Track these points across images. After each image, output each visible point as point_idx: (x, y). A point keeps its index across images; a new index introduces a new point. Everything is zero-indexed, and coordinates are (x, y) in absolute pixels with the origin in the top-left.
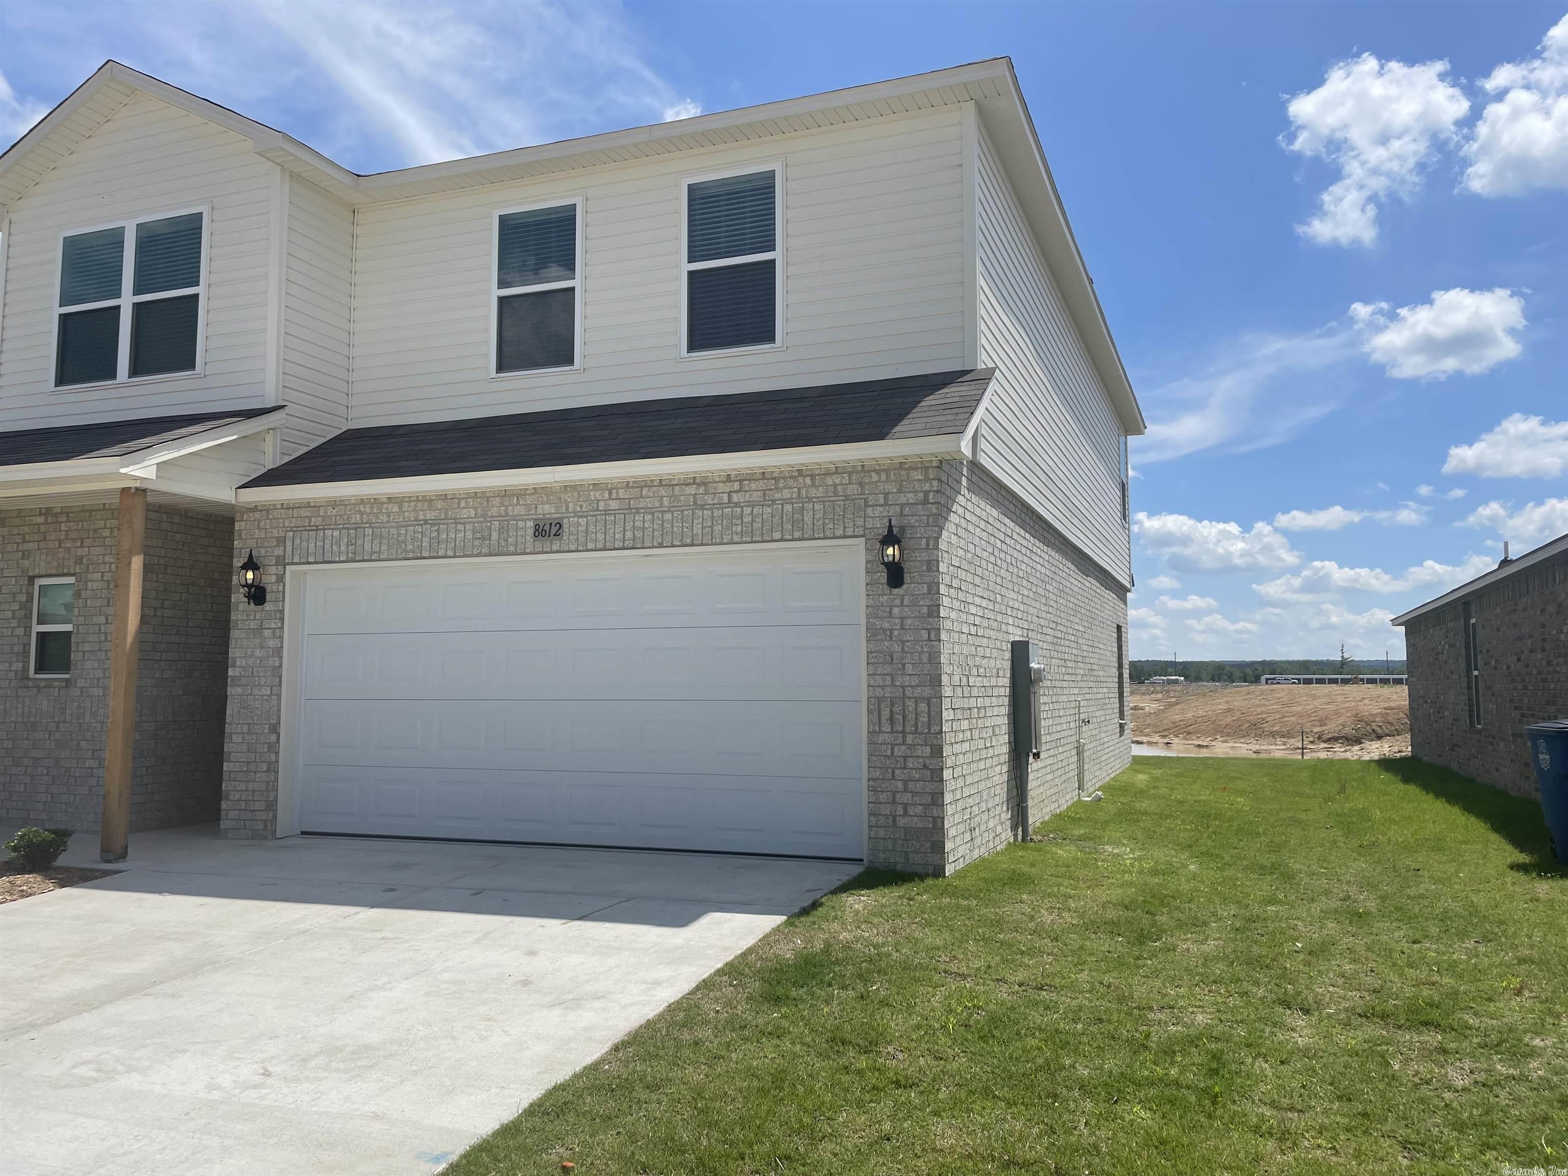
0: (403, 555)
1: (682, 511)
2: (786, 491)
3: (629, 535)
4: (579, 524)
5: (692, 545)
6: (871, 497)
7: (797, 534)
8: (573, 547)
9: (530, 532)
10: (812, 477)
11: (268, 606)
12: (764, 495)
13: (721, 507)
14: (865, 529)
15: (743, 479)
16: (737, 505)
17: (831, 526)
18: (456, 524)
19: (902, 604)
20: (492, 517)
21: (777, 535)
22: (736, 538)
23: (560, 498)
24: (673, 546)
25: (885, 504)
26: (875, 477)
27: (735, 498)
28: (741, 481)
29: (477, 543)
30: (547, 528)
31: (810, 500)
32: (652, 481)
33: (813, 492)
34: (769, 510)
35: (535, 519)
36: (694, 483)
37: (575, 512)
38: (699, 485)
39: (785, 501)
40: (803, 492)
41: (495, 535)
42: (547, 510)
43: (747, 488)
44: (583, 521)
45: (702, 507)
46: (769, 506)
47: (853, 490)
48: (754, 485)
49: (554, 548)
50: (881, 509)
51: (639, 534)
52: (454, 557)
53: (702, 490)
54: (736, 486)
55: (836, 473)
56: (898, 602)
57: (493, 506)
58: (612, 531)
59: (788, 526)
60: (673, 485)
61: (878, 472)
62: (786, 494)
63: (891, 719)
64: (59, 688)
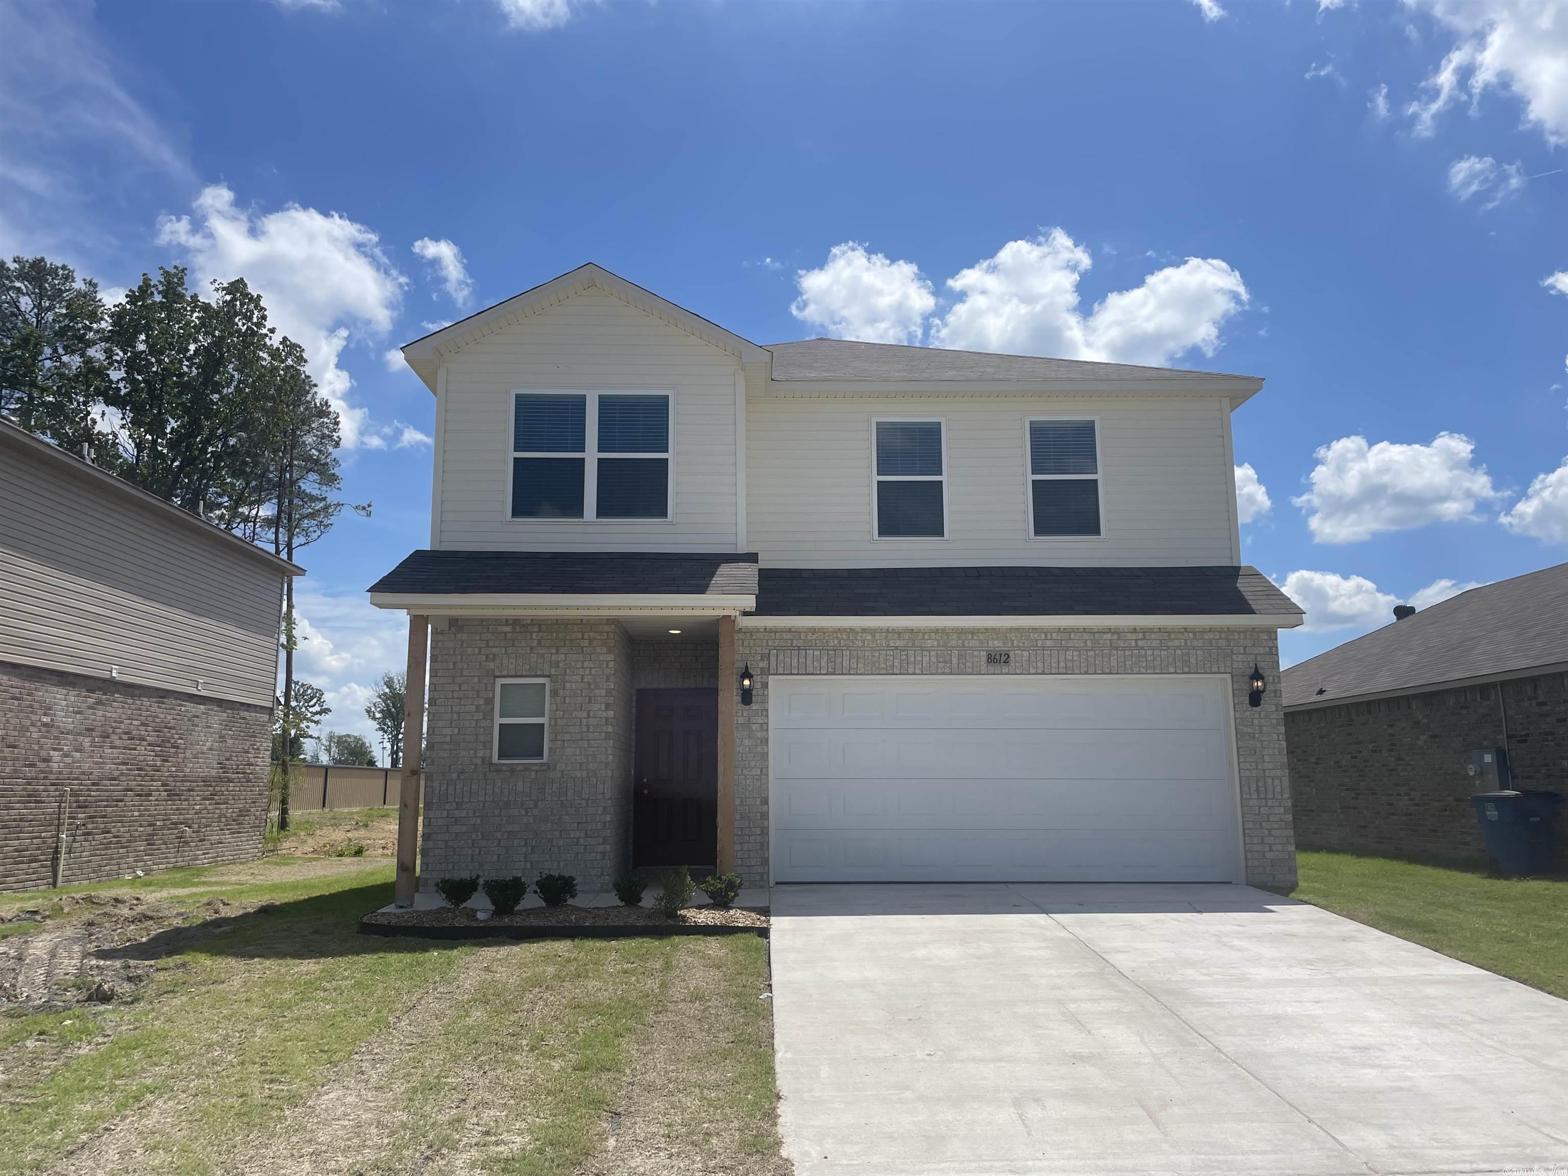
0: (877, 672)
1: (1102, 651)
2: (1176, 641)
3: (1062, 664)
4: (1022, 656)
5: (1110, 673)
6: (1235, 648)
7: (1186, 670)
8: (1019, 671)
9: (984, 659)
10: (1194, 633)
11: (754, 707)
12: (1161, 643)
13: (1130, 648)
14: (1233, 668)
16: (1142, 648)
17: (1209, 665)
18: (922, 651)
19: (1260, 718)
20: (951, 647)
21: (1172, 670)
22: (1143, 670)
23: (1006, 637)
24: (1095, 673)
25: (1245, 653)
26: (1236, 636)
27: (1140, 643)
28: (1144, 633)
29: (940, 665)
30: (998, 657)
31: (1194, 648)
32: (1078, 629)
33: (1195, 643)
34: (1165, 653)
35: (987, 651)
36: (1110, 632)
37: (1019, 647)
38: (1113, 633)
39: (1179, 647)
40: (1189, 642)
41: (955, 660)
42: (996, 644)
43: (1148, 637)
44: (1025, 653)
45: (1117, 649)
46: (1165, 650)
47: (1222, 643)
48: (1153, 636)
49: (1004, 671)
50: (1243, 656)
51: (1070, 665)
52: (922, 674)
53: (1115, 637)
54: (1140, 636)
55: (1210, 632)
56: (1257, 716)
57: (952, 639)
58: (1048, 661)
59: (1179, 664)
60: (1094, 633)
61: (1239, 633)
62: (1176, 643)
63: (1257, 791)
64: (537, 771)
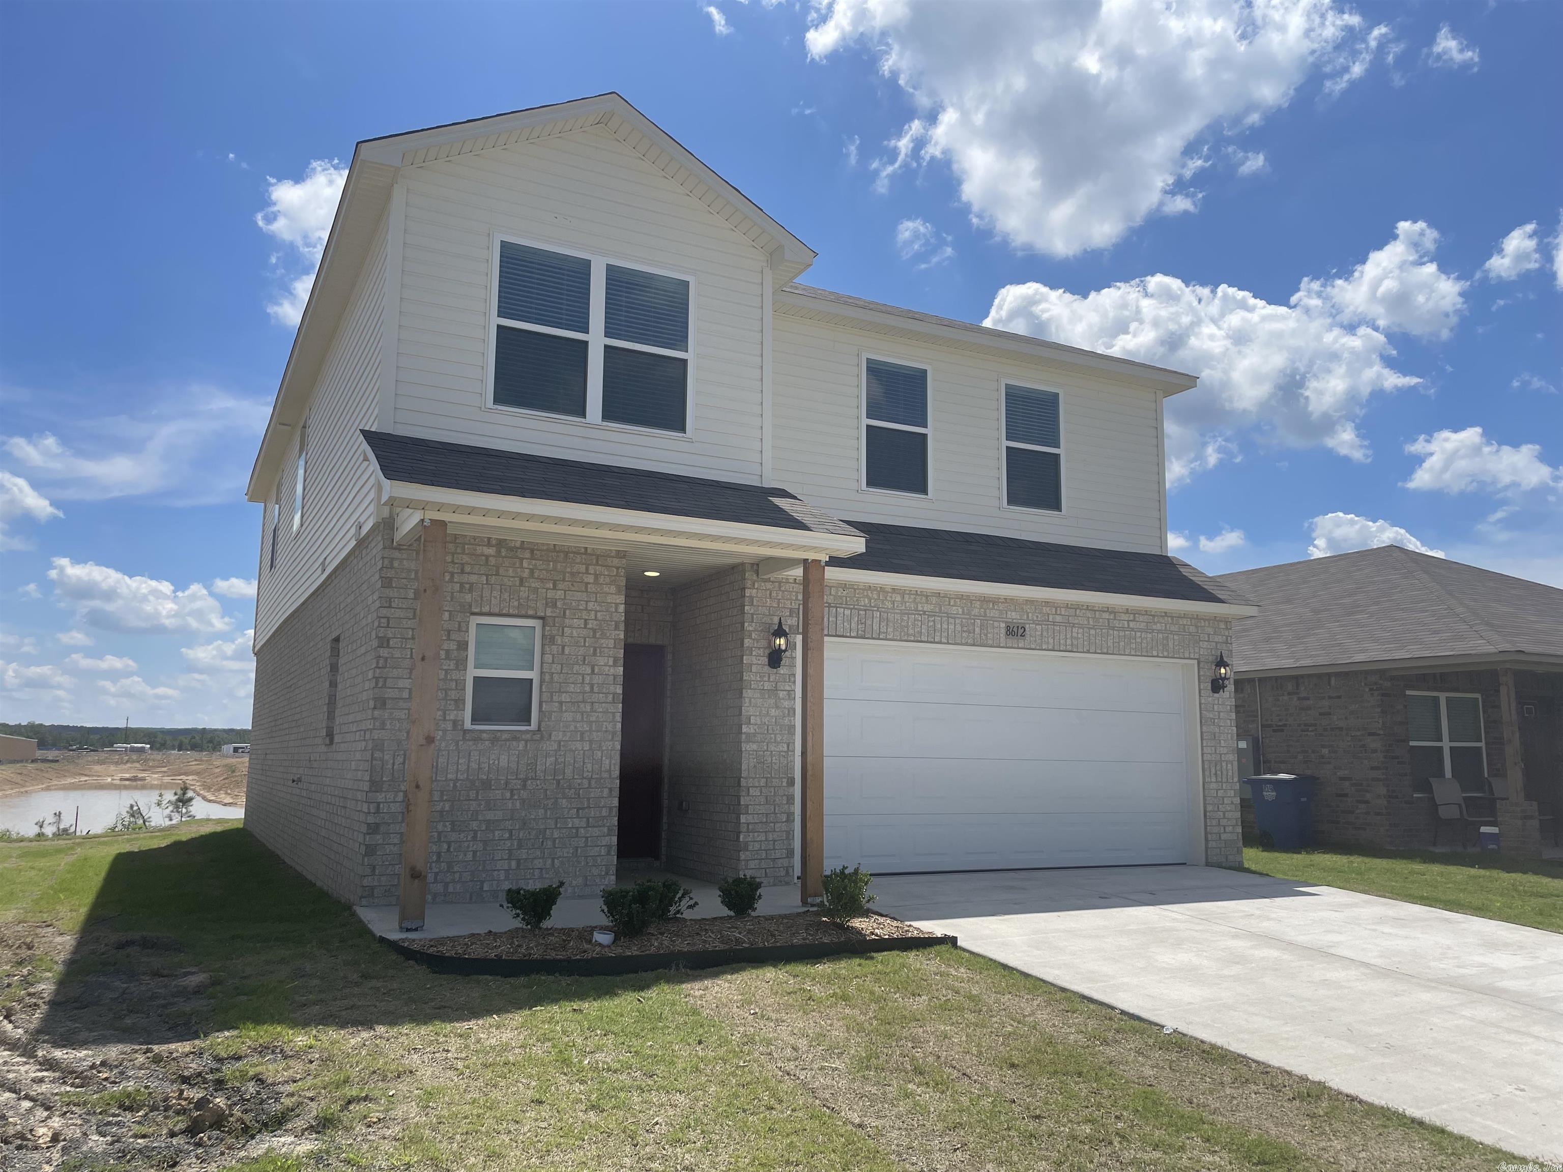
0: (906, 638)
1: (1102, 629)
2: (1158, 624)
3: (1069, 642)
4: (1036, 630)
5: (1107, 653)
6: (1202, 635)
8: (1033, 646)
9: (1003, 631)
10: (1172, 617)
11: (782, 670)
12: (1147, 625)
13: (1123, 629)
14: (1198, 655)
15: (1134, 613)
16: (1132, 630)
17: (1182, 650)
18: (948, 618)
19: (1219, 704)
20: (974, 616)
21: (1155, 653)
22: (1133, 652)
23: (1022, 608)
24: (1096, 653)
25: (1208, 641)
26: (1203, 623)
27: (1132, 624)
29: (964, 634)
30: (1015, 630)
31: (1172, 632)
32: (1083, 606)
33: (1173, 628)
34: (1150, 636)
35: (1006, 622)
36: (1107, 611)
37: (1033, 620)
38: (1111, 613)
39: (1159, 631)
40: (1168, 626)
41: (977, 630)
42: (1014, 616)
43: (1137, 619)
44: (1039, 628)
45: (1113, 628)
46: (1150, 633)
47: (1192, 629)
48: (1141, 618)
49: (1020, 645)
50: (1206, 643)
51: (1075, 642)
52: (948, 643)
53: (1112, 617)
55: (1184, 617)
56: (1216, 702)
57: (975, 607)
58: (1058, 638)
59: (1160, 648)
60: (1095, 611)
61: (1205, 620)
62: (1158, 626)
63: (1216, 774)
64: (526, 741)
